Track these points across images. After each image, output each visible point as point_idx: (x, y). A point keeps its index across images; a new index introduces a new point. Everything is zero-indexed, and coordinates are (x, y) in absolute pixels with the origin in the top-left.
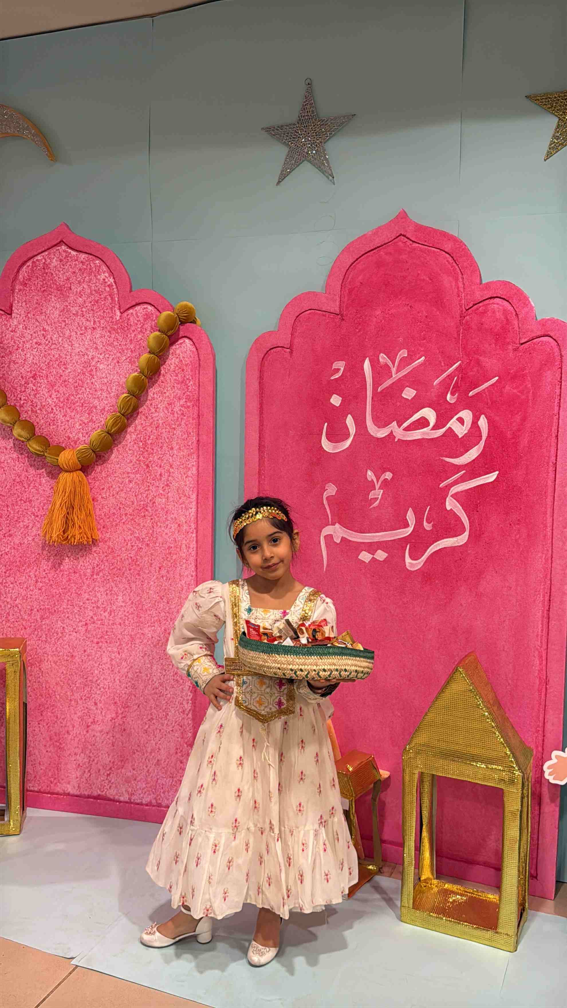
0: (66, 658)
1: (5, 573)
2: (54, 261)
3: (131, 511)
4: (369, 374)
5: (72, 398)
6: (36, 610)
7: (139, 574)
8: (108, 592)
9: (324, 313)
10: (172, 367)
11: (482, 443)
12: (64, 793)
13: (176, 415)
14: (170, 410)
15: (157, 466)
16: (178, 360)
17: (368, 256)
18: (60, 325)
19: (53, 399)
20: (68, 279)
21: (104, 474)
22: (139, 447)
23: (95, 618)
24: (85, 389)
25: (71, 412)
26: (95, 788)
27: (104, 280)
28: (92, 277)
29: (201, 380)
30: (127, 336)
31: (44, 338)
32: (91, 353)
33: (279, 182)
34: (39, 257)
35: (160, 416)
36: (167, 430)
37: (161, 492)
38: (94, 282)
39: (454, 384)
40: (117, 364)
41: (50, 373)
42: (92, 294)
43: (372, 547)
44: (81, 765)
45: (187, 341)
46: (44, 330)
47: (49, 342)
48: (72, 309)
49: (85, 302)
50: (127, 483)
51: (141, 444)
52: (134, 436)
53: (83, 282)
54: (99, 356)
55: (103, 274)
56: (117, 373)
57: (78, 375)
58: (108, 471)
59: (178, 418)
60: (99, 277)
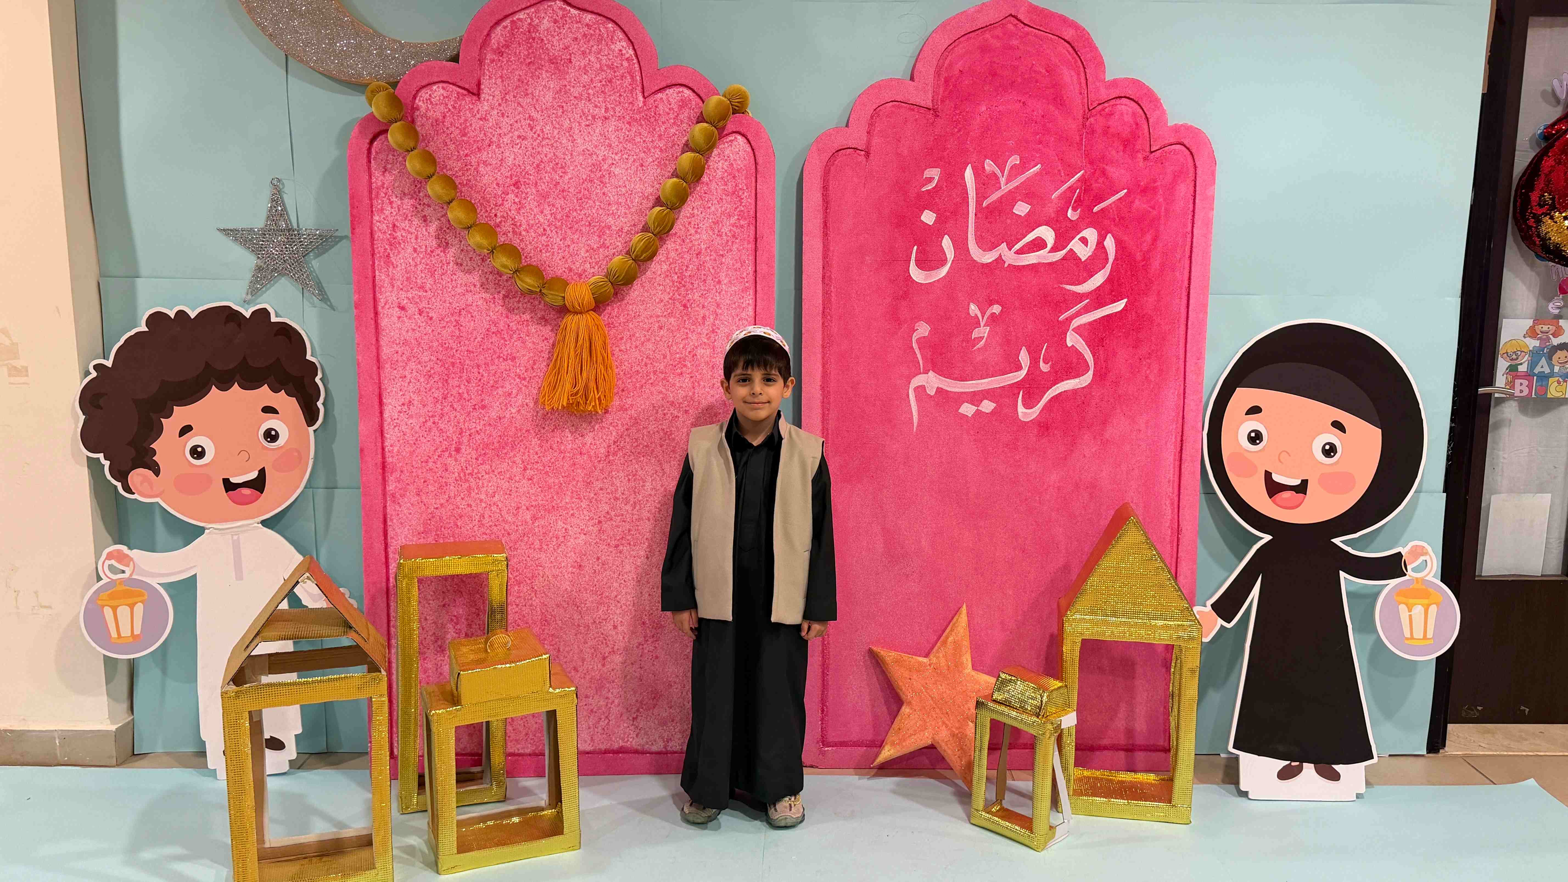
0: (570, 569)
1: (477, 459)
2: (545, 21)
3: (662, 368)
4: (972, 186)
5: (575, 214)
6: (524, 507)
9: (912, 107)
10: (719, 173)
11: (1108, 267)
13: (725, 237)
14: (716, 231)
15: (698, 306)
16: (726, 163)
17: (968, 39)
18: (555, 112)
19: (546, 215)
20: (567, 48)
21: (622, 319)
22: (673, 282)
23: (613, 513)
24: (594, 202)
25: (574, 234)
26: (616, 739)
27: (621, 51)
28: (602, 46)
30: (655, 130)
31: (531, 130)
32: (602, 152)
34: (521, 15)
35: (702, 238)
36: (712, 257)
37: (706, 341)
38: (606, 53)
39: (1077, 197)
40: (640, 168)
42: (603, 70)
43: (976, 398)
45: (739, 137)
46: (531, 118)
47: (539, 135)
48: (572, 89)
49: (592, 80)
50: (656, 328)
51: (676, 277)
52: (665, 267)
53: (589, 53)
54: (613, 156)
55: (618, 43)
56: (641, 179)
57: (583, 183)
58: (628, 314)
59: (728, 241)
60: (613, 47)
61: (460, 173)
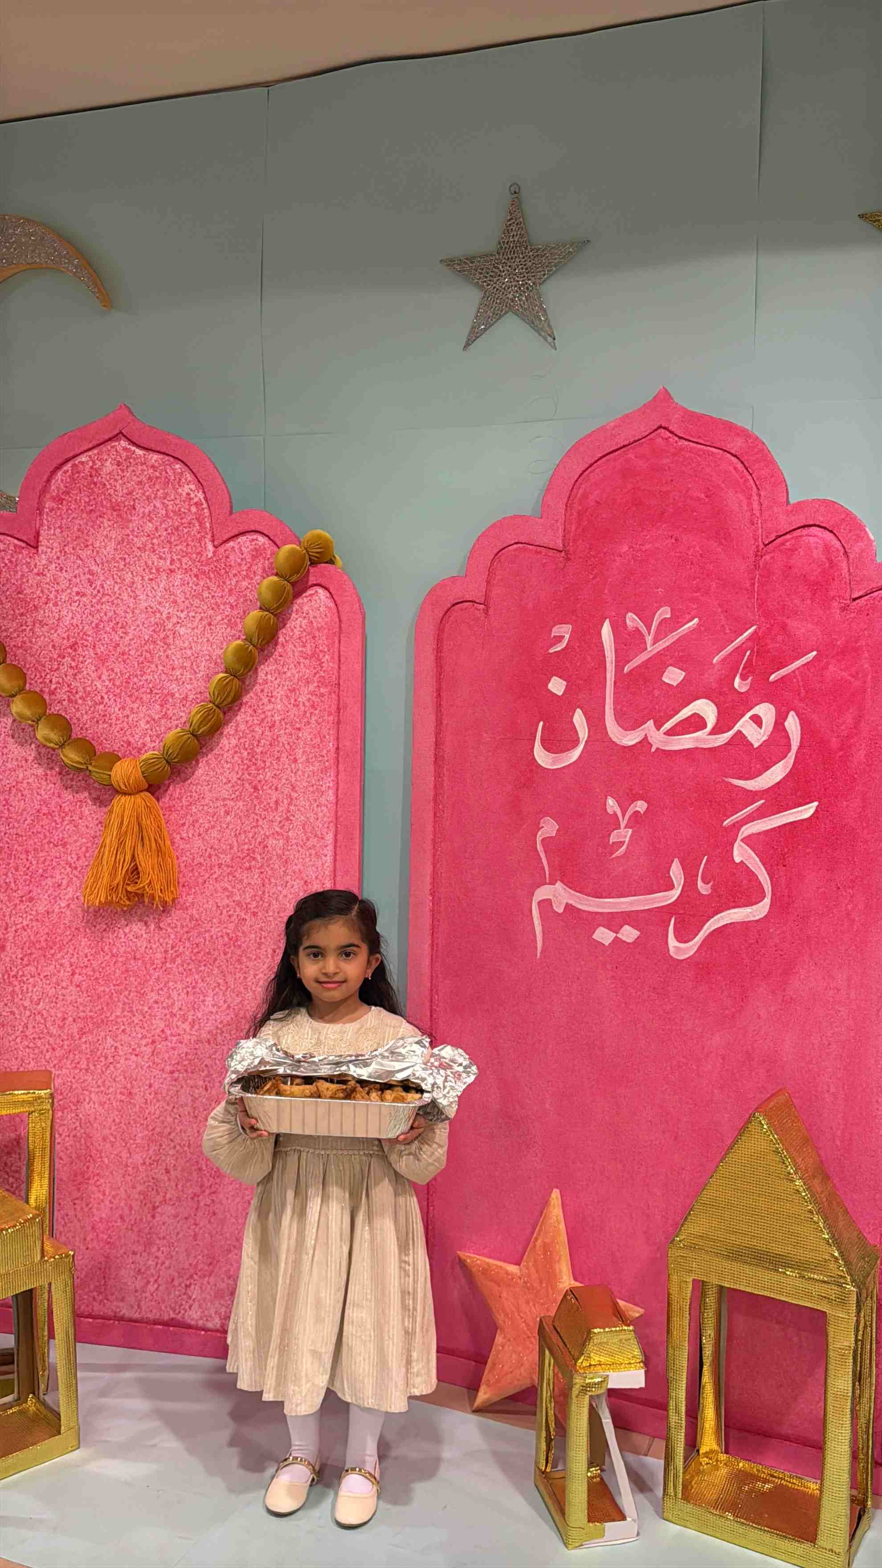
0: (119, 1096)
1: (22, 959)
2: (108, 464)
3: (228, 860)
4: (610, 646)
5: (135, 679)
6: (70, 1019)
7: (239, 961)
8: (189, 990)
9: (539, 549)
10: (297, 632)
11: (792, 756)
12: (115, 1316)
13: (302, 708)
14: (292, 701)
15: (270, 788)
16: (306, 621)
17: (608, 460)
18: (116, 565)
19: (104, 681)
20: (130, 493)
21: (184, 802)
22: (242, 759)
23: (169, 1032)
24: (157, 666)
25: (133, 702)
26: (166, 1307)
27: (188, 494)
28: (169, 490)
29: (342, 653)
30: (224, 583)
31: (91, 586)
32: (166, 609)
33: (467, 345)
34: (83, 458)
35: (276, 708)
36: (287, 731)
37: (278, 829)
38: (173, 497)
39: (747, 662)
40: (207, 627)
41: (100, 640)
42: (169, 517)
43: (614, 921)
44: (143, 1270)
45: (320, 591)
46: (91, 572)
47: (99, 592)
49: (156, 529)
50: (222, 813)
51: (246, 753)
52: (234, 742)
53: (155, 498)
54: (178, 614)
55: (186, 486)
56: (208, 640)
57: (145, 644)
58: (191, 797)
59: (305, 712)
60: (180, 490)
61: (15, 635)
